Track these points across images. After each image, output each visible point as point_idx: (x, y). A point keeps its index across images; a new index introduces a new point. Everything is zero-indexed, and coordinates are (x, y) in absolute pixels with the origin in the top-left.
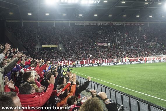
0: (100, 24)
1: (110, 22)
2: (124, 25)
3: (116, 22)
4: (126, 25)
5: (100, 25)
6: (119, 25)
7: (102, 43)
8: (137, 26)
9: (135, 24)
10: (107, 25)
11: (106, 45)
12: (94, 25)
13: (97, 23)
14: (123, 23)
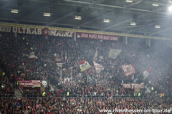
0: (22, 30)
1: (43, 27)
3: (56, 29)
4: (79, 36)
5: (19, 32)
6: (62, 35)
7: (30, 81)
8: (102, 40)
9: (98, 37)
10: (36, 33)
11: (37, 85)
12: (7, 31)
13: (14, 28)
14: (73, 31)
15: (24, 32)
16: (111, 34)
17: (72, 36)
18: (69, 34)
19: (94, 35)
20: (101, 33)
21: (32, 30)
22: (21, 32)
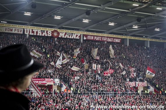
0: (33, 32)
1: (53, 29)
3: (65, 31)
4: (85, 38)
5: (31, 34)
6: (70, 37)
7: (43, 79)
8: (106, 42)
9: (103, 39)
10: (46, 35)
11: (50, 83)
12: (20, 33)
13: (26, 30)
14: (79, 33)
15: (35, 34)
16: (114, 37)
17: (79, 38)
18: (77, 36)
19: (99, 37)
20: (105, 35)
21: (43, 32)
22: (33, 34)
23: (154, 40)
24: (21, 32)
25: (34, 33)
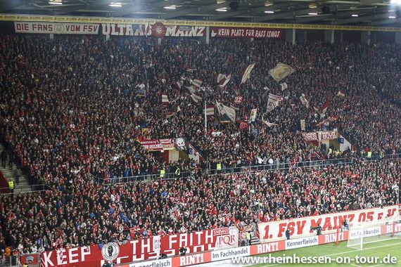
0: (117, 30)
1: (154, 21)
2: (205, 35)
3: (176, 23)
4: (213, 34)
5: (114, 33)
6: (186, 35)
8: (252, 39)
9: (247, 33)
10: (142, 34)
11: (168, 147)
12: (93, 32)
13: (104, 26)
14: (204, 24)
15: (122, 34)
16: (269, 27)
17: (202, 35)
18: (198, 30)
19: (240, 30)
20: (251, 25)
21: (135, 27)
22: (117, 34)
23: (342, 28)
24: (95, 30)
25: (119, 32)
